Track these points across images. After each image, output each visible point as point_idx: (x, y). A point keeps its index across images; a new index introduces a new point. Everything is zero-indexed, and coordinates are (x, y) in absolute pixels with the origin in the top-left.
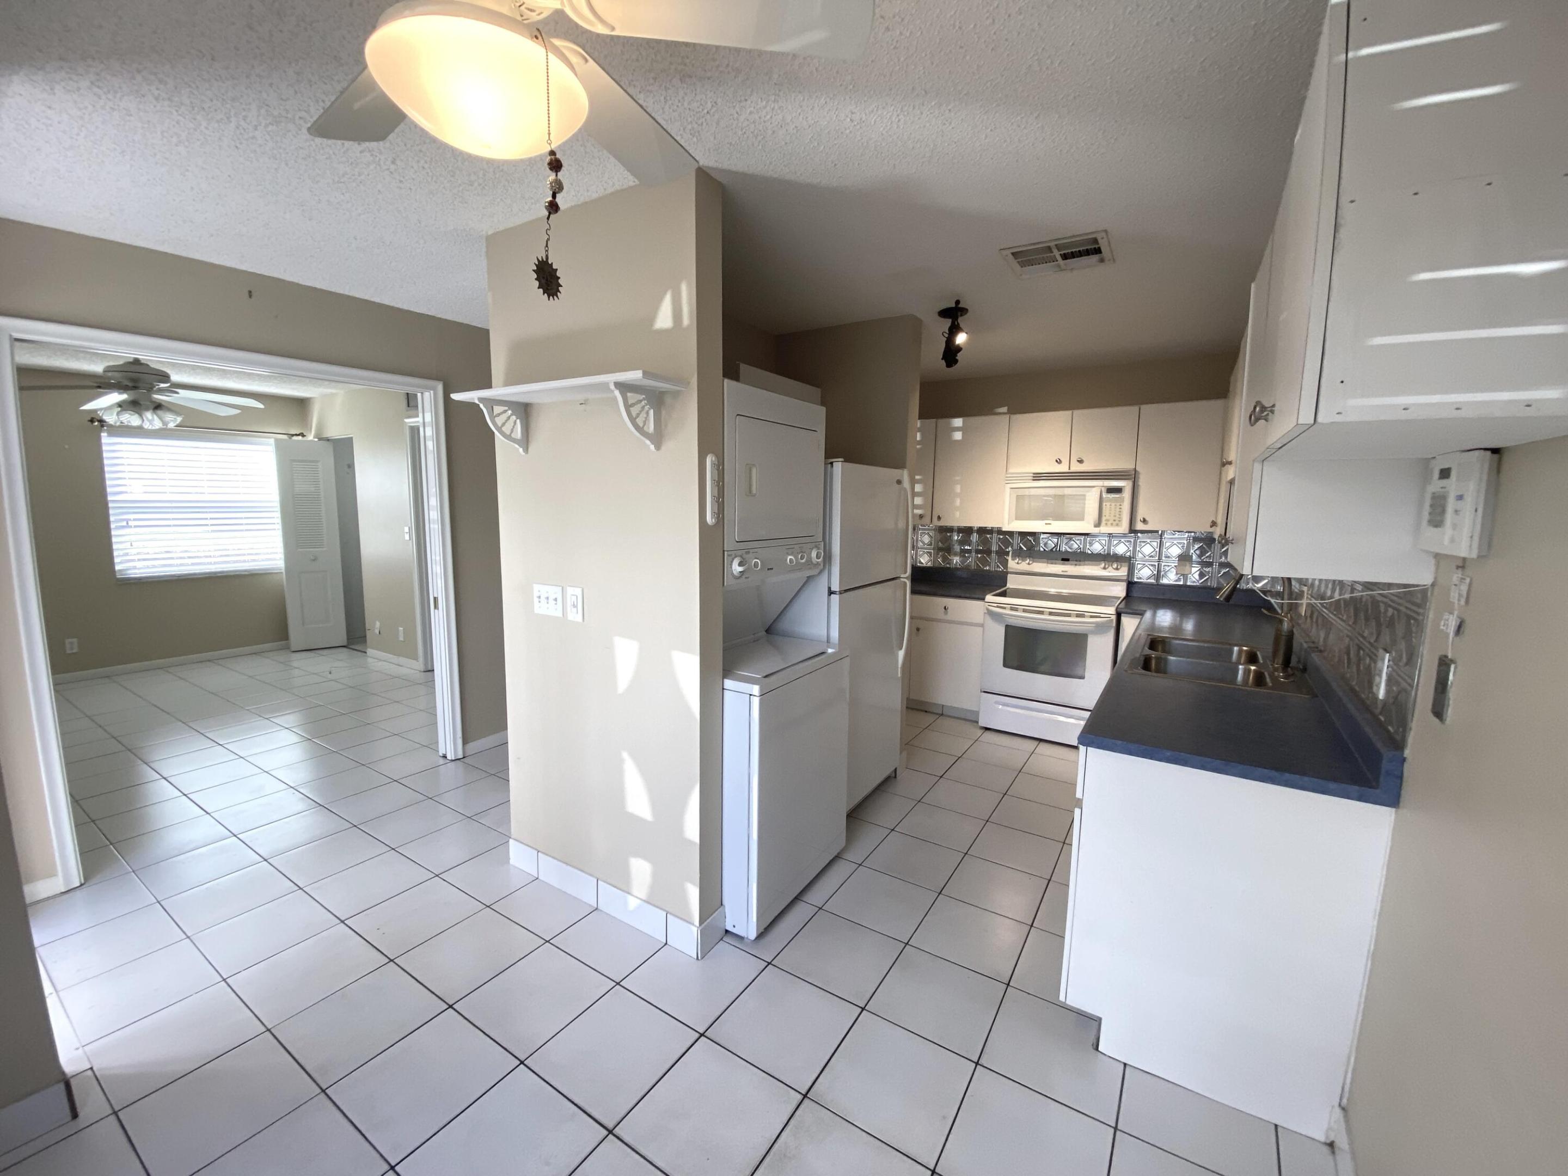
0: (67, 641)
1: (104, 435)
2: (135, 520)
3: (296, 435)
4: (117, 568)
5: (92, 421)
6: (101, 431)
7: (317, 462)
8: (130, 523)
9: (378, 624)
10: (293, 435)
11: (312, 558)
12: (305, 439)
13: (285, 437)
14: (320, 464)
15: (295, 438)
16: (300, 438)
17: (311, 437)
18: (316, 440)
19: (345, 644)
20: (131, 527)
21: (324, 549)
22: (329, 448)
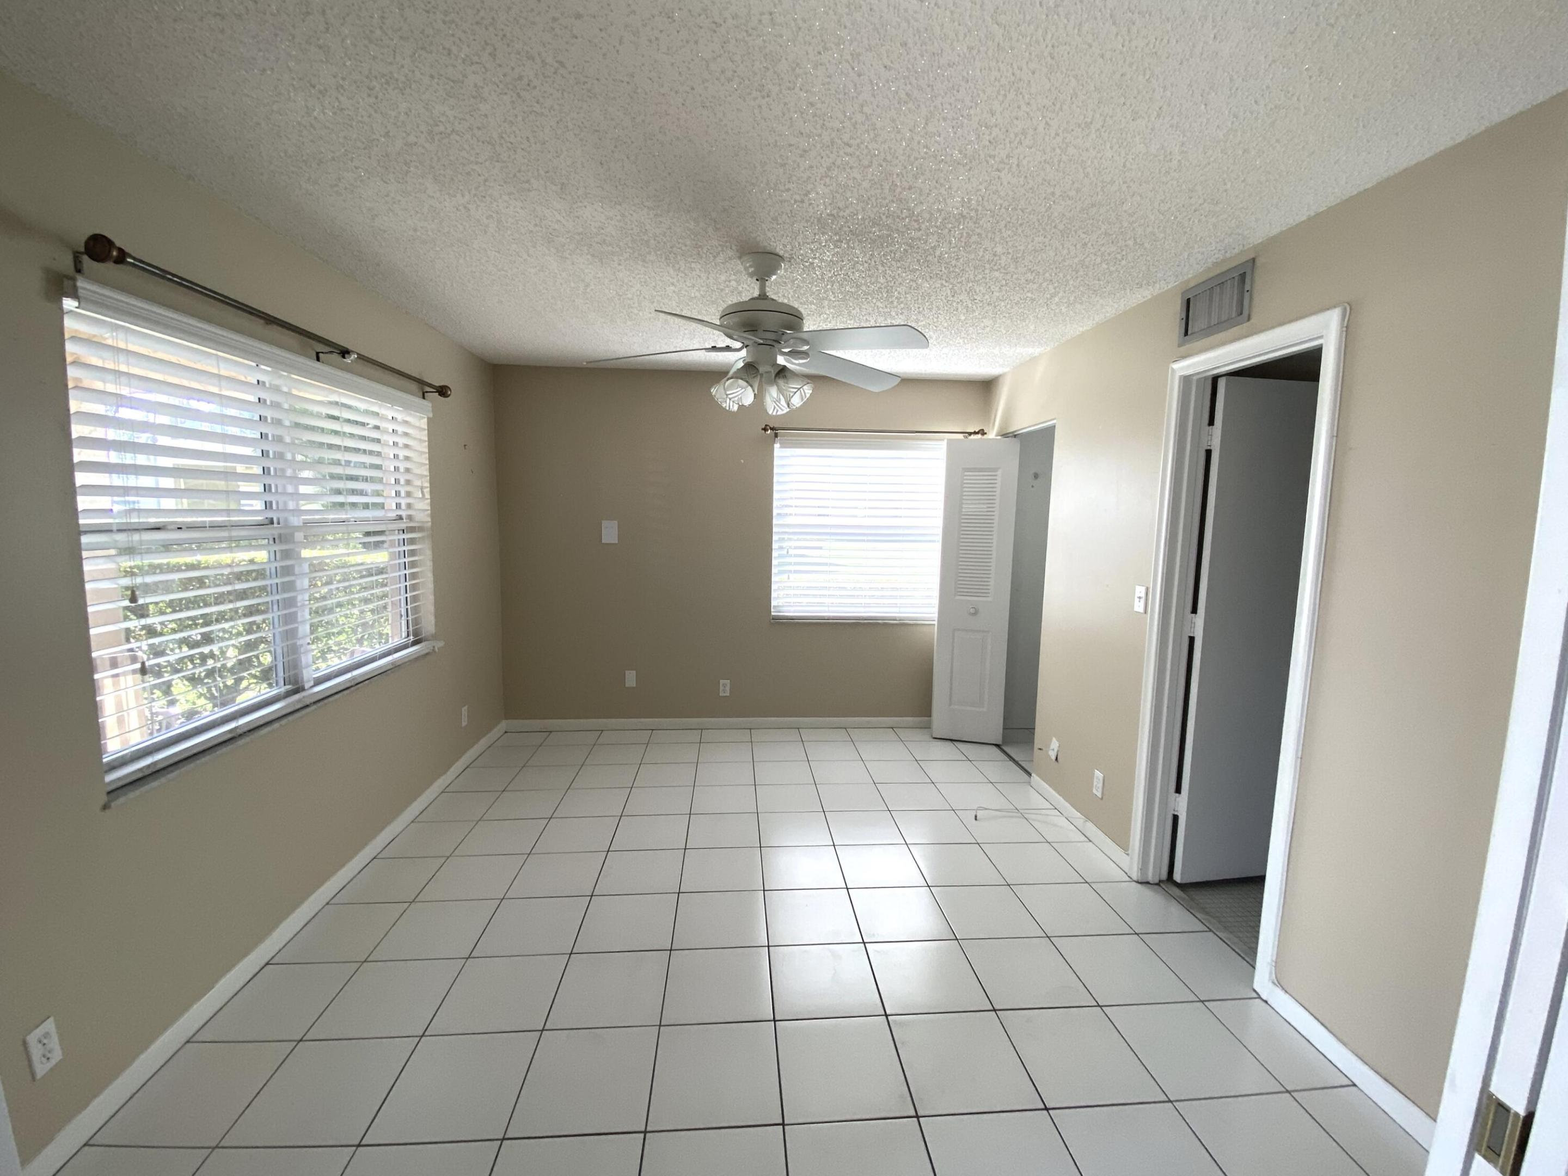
0: (722, 682)
1: (777, 446)
2: (796, 548)
3: (975, 433)
4: (773, 603)
5: (765, 430)
6: (774, 442)
7: (996, 470)
8: (791, 552)
9: (1055, 744)
10: (970, 434)
11: (972, 611)
12: (985, 436)
13: (961, 436)
14: (999, 473)
15: (973, 437)
16: (979, 436)
17: (992, 435)
18: (999, 437)
19: (999, 742)
20: (791, 556)
21: (989, 599)
22: (1015, 445)
